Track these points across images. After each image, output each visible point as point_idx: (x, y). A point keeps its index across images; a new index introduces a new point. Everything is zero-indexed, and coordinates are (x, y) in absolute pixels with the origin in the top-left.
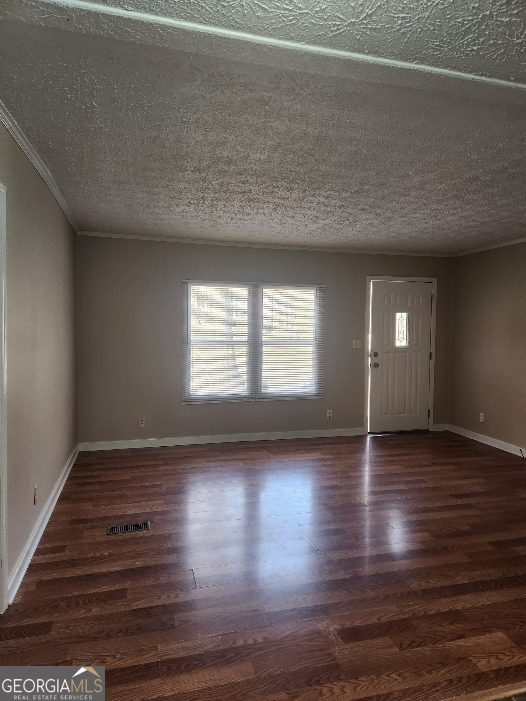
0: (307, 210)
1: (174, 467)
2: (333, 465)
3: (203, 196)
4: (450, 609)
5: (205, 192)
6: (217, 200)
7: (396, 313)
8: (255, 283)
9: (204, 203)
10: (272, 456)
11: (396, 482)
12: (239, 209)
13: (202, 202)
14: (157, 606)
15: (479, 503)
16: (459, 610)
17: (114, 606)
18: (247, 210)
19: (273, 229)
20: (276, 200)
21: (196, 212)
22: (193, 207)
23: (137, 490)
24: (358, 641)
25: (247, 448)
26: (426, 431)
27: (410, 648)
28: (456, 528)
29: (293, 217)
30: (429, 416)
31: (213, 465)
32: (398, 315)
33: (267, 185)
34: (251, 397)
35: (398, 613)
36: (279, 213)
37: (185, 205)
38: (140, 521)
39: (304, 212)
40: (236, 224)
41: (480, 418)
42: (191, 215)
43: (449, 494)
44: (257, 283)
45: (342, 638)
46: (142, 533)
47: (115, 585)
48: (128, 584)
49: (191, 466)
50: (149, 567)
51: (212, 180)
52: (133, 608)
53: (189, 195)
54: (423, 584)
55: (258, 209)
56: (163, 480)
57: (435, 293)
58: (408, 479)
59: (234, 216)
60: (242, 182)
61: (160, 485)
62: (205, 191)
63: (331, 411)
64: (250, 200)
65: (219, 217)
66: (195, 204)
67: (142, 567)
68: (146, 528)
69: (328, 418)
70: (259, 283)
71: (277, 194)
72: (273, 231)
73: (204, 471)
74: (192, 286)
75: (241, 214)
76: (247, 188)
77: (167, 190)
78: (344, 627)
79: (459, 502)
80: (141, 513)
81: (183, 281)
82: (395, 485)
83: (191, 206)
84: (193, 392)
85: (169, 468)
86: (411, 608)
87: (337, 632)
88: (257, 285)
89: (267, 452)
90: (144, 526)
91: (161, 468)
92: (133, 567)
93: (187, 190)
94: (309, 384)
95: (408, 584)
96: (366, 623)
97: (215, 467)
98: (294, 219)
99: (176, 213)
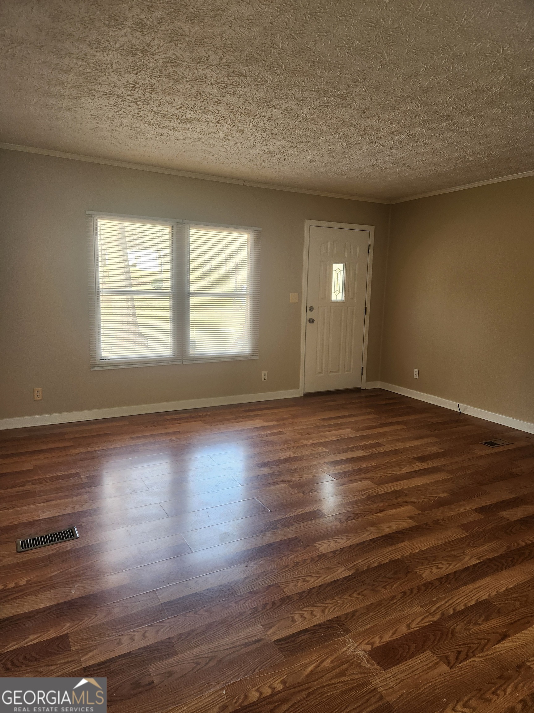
0: (265, 121)
1: (90, 449)
2: (281, 433)
3: (134, 81)
4: (477, 600)
5: (139, 74)
6: (153, 91)
7: (333, 263)
8: (181, 221)
9: (130, 95)
10: (209, 426)
11: (353, 447)
12: (178, 111)
13: (129, 93)
14: (120, 656)
15: (444, 465)
16: (486, 599)
17: (55, 667)
18: (187, 115)
19: (210, 149)
20: (234, 100)
21: (116, 110)
22: (114, 101)
23: (47, 484)
24: (398, 664)
25: (176, 419)
26: (359, 390)
27: (459, 661)
28: (436, 497)
29: (243, 132)
30: (362, 374)
31: (141, 443)
32: (335, 266)
33: (232, 70)
34: (177, 360)
35: (426, 615)
36: (228, 123)
37: (103, 96)
38: (63, 526)
39: (261, 124)
40: (165, 137)
41: (415, 374)
42: (106, 114)
43: (412, 457)
44: (183, 221)
45: (378, 663)
46: (69, 545)
47: (48, 631)
48: (66, 628)
49: (112, 447)
50: (92, 595)
51: (157, 51)
52: (83, 666)
53: (114, 78)
54: (435, 571)
55: (204, 112)
56: (80, 468)
57: (372, 243)
58: (364, 443)
59: (167, 123)
60: (199, 61)
61: (77, 474)
62: (140, 71)
63: (266, 372)
64: (199, 95)
65: (143, 122)
66: (118, 96)
67: (81, 598)
68: (73, 536)
69: (263, 379)
70: (184, 221)
71: (239, 88)
72: (209, 152)
73: (133, 451)
74: (98, 220)
75: (178, 119)
76: (202, 73)
77: (83, 63)
78: (374, 647)
79: (425, 465)
80: (61, 516)
81: (88, 212)
82: (354, 451)
83: (112, 99)
84: (105, 355)
85: (83, 450)
86: (438, 605)
87: (369, 655)
88: (183, 223)
89: (200, 422)
90: (70, 534)
91: (73, 451)
92: (68, 599)
93: (114, 66)
94: (242, 343)
95: (419, 573)
96: (397, 636)
97: (144, 445)
98: (243, 134)
99: (86, 110)
